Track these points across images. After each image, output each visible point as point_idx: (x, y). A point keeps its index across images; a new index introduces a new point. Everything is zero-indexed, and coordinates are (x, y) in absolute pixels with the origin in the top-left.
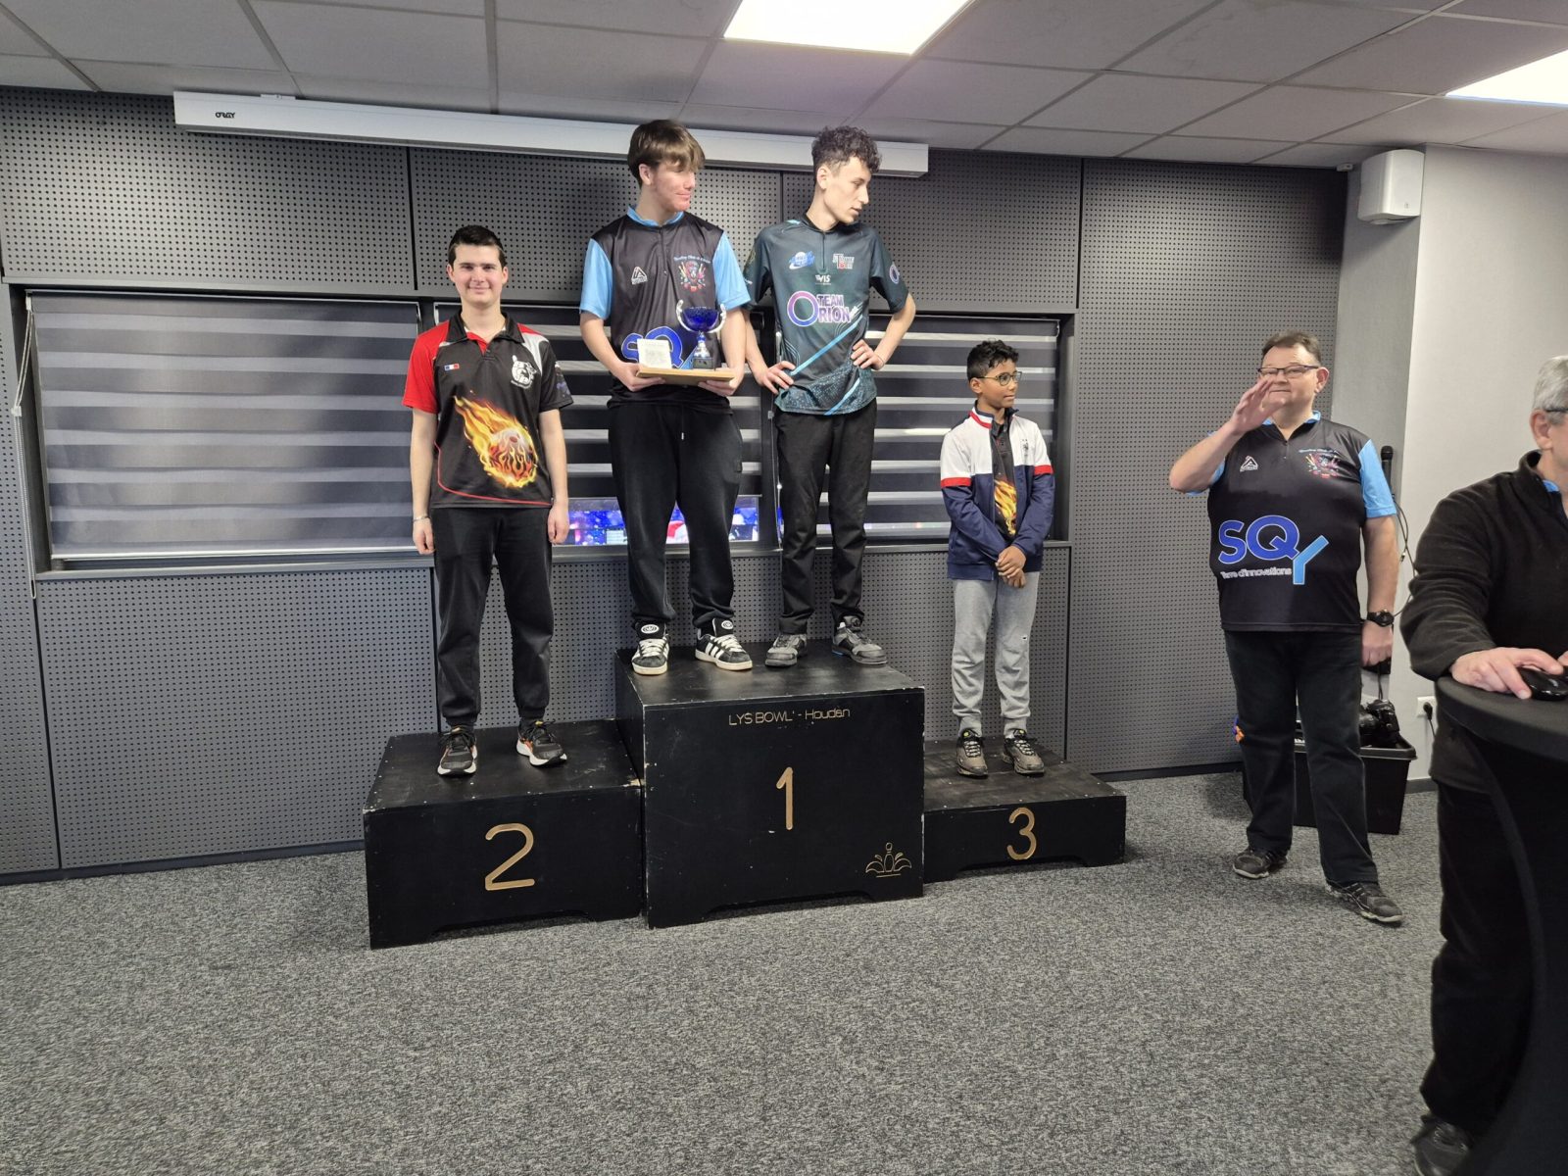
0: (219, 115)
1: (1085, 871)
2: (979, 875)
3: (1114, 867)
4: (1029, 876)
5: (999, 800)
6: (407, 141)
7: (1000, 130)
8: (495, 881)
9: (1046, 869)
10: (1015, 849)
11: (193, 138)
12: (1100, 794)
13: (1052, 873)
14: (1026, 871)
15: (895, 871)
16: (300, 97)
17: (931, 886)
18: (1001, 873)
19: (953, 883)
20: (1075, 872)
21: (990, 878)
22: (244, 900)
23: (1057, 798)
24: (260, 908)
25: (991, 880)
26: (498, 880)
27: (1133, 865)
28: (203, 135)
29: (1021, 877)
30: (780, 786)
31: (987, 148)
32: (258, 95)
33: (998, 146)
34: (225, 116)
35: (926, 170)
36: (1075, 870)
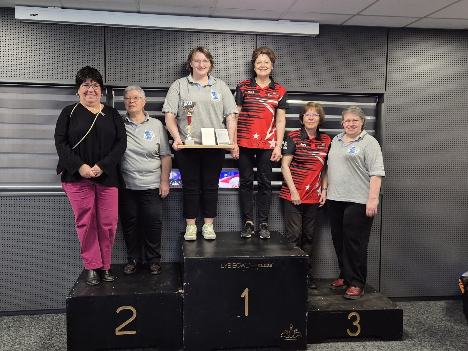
0: (32, 15)
1: (383, 343)
2: (334, 342)
3: (397, 342)
4: (357, 344)
5: (343, 307)
6: (104, 24)
7: (350, 16)
8: (120, 331)
9: (365, 341)
10: (350, 331)
11: (22, 24)
12: (391, 308)
13: (367, 343)
14: (356, 341)
15: (294, 338)
16: (63, 8)
17: (311, 345)
18: (344, 342)
19: (321, 345)
20: (379, 343)
21: (338, 343)
22: (22, 331)
23: (371, 309)
24: (28, 335)
25: (339, 345)
26: (121, 330)
27: (407, 342)
28: (26, 23)
29: (353, 344)
30: (242, 296)
31: (346, 24)
32: (47, 7)
33: (350, 23)
34: (34, 15)
35: (318, 33)
36: (379, 342)
